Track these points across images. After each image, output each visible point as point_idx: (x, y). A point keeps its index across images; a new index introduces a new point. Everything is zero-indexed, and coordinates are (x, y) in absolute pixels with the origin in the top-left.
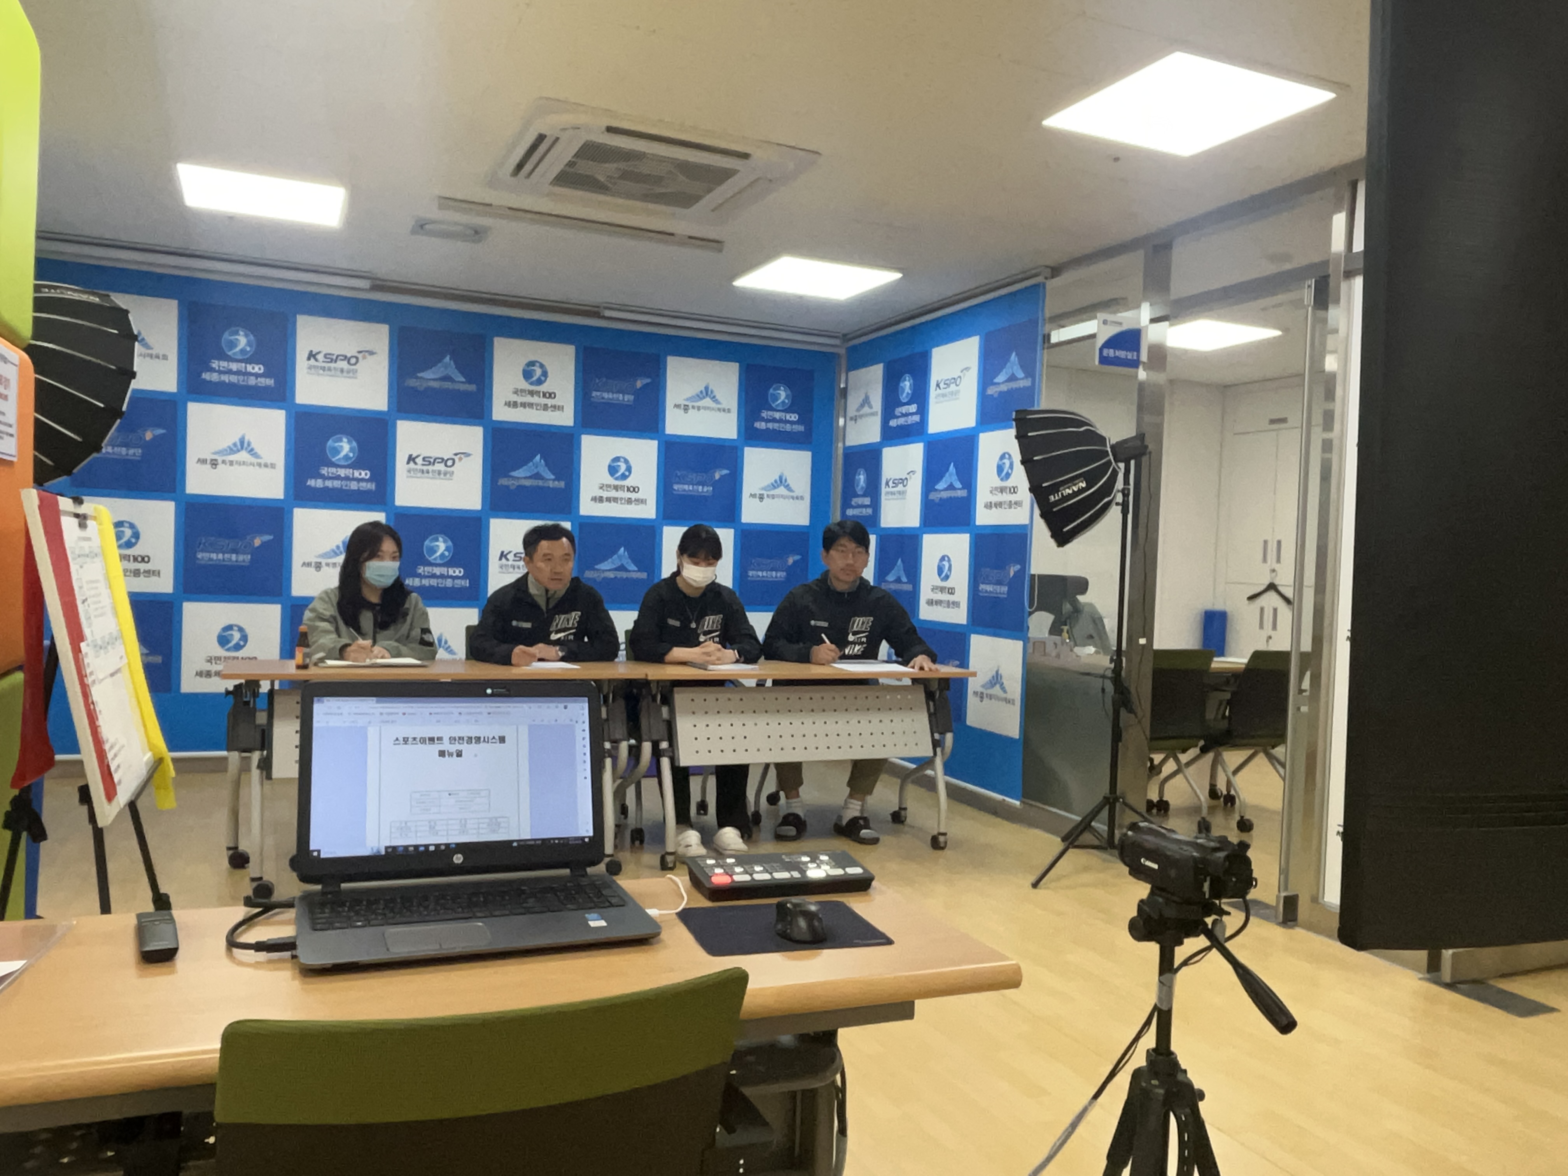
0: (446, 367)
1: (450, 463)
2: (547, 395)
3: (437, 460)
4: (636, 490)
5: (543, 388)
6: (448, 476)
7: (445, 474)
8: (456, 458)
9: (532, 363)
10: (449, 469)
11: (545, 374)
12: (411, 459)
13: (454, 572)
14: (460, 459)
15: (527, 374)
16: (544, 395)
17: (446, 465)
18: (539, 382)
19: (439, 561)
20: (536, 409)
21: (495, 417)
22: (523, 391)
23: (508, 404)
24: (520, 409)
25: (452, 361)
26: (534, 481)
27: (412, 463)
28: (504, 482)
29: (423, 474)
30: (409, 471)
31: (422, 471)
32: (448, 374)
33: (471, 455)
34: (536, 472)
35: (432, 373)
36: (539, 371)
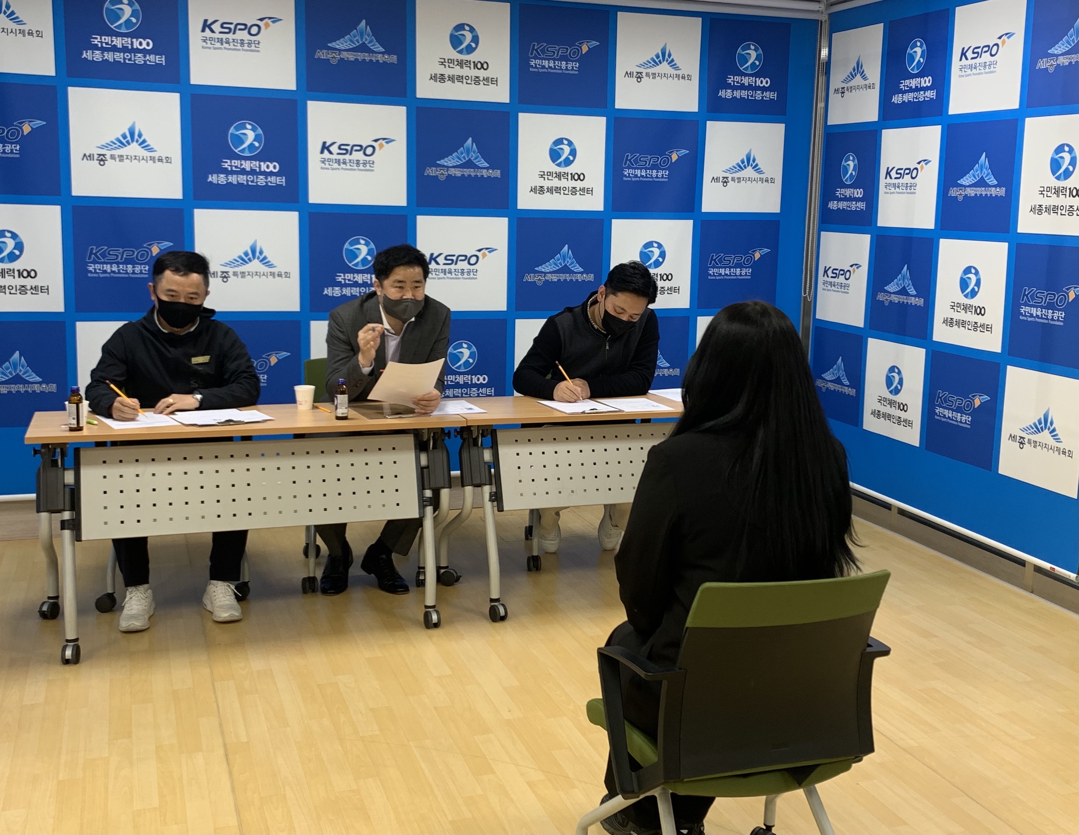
0: (362, 34)
1: (369, 151)
2: (479, 66)
3: (355, 148)
4: (582, 177)
5: (472, 57)
6: (368, 167)
7: (364, 164)
8: (376, 145)
9: (460, 27)
10: (368, 159)
11: (476, 39)
12: (325, 147)
14: (381, 146)
15: (455, 41)
16: (475, 65)
17: (365, 154)
18: (470, 50)
19: (360, 267)
20: (467, 83)
21: (420, 94)
22: (451, 61)
23: (434, 78)
24: (448, 83)
25: (368, 27)
26: (465, 170)
27: (326, 151)
28: (431, 172)
29: (339, 165)
30: (323, 162)
31: (338, 162)
32: (364, 43)
33: (393, 140)
34: (467, 159)
35: (346, 42)
36: (469, 36)
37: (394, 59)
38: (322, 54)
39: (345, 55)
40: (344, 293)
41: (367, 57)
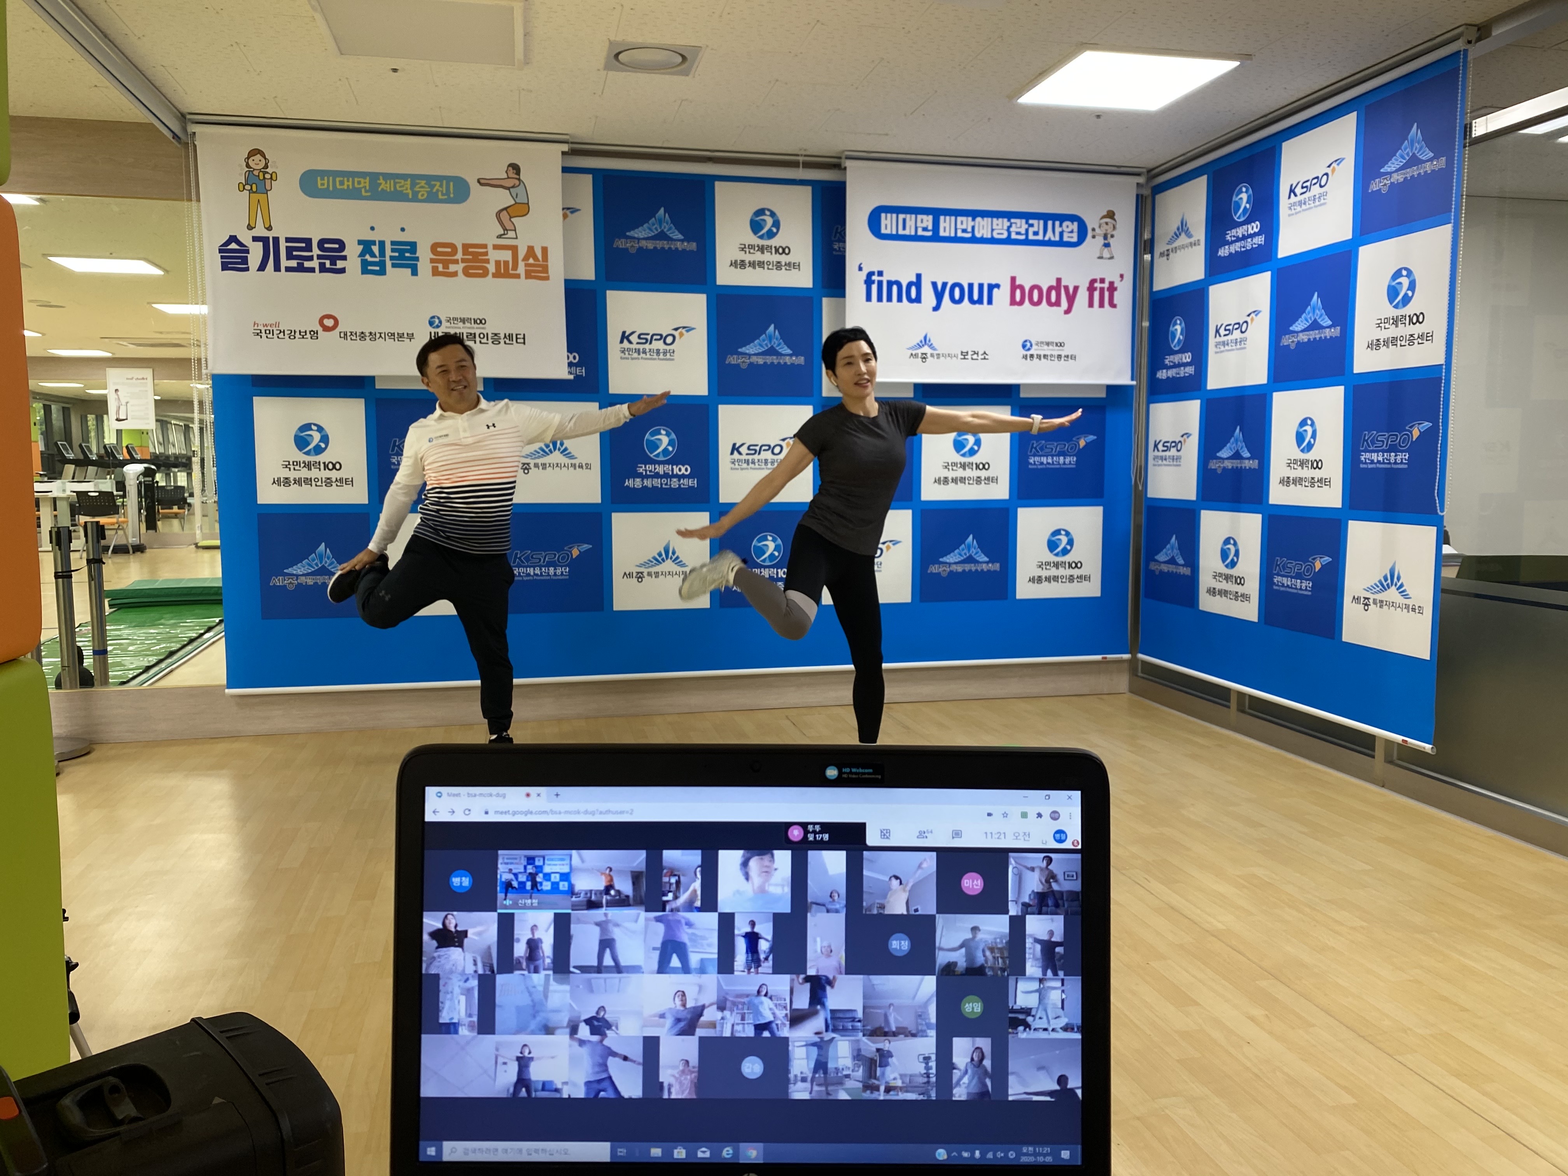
0: (660, 222)
1: (669, 340)
2: (781, 250)
3: (655, 337)
5: (774, 242)
6: (668, 356)
7: (665, 353)
8: (676, 333)
9: (761, 212)
10: (668, 348)
11: (777, 224)
12: (625, 337)
13: (680, 470)
14: (681, 335)
15: (756, 226)
16: (777, 251)
17: (665, 343)
18: (771, 235)
19: (661, 458)
20: (768, 269)
21: (720, 281)
22: (751, 247)
23: (734, 264)
24: (749, 270)
25: (667, 215)
26: (768, 357)
27: (625, 341)
28: (732, 360)
29: (639, 354)
30: (623, 352)
31: (638, 351)
32: (662, 231)
33: (693, 329)
34: (769, 346)
35: (645, 231)
36: (769, 221)
37: (693, 246)
38: (620, 243)
39: (643, 244)
40: (645, 484)
41: (665, 245)
